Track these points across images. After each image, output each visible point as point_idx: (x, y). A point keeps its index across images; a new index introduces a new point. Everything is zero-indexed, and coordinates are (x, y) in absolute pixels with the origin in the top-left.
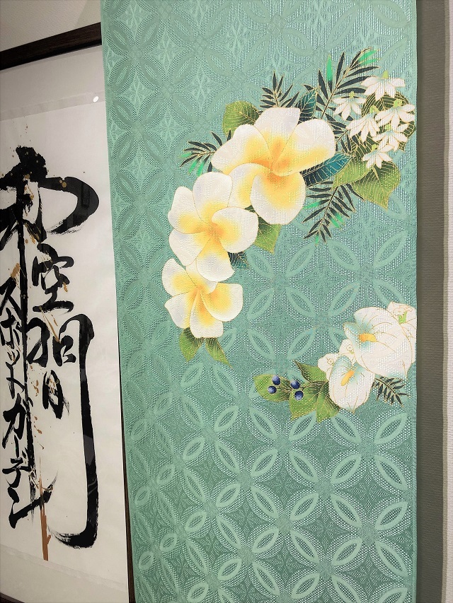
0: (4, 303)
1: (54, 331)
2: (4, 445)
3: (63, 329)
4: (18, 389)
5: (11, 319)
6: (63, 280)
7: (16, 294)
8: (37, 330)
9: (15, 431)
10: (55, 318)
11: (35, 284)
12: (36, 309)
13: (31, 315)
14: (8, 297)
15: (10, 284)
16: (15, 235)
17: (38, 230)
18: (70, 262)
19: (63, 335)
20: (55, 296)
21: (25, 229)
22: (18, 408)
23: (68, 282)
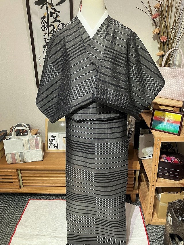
0: (42, 21)
1: (56, 27)
2: (43, 53)
3: (58, 26)
4: (47, 40)
5: (45, 25)
6: (58, 16)
7: (46, 19)
8: (52, 27)
9: (46, 49)
10: (56, 24)
11: (51, 17)
12: (51, 22)
13: (50, 24)
14: (43, 20)
15: (44, 17)
16: (45, 6)
17: (51, 4)
18: (59, 12)
19: (58, 28)
20: (56, 19)
21: (48, 4)
22: (47, 44)
23: (59, 16)
